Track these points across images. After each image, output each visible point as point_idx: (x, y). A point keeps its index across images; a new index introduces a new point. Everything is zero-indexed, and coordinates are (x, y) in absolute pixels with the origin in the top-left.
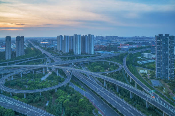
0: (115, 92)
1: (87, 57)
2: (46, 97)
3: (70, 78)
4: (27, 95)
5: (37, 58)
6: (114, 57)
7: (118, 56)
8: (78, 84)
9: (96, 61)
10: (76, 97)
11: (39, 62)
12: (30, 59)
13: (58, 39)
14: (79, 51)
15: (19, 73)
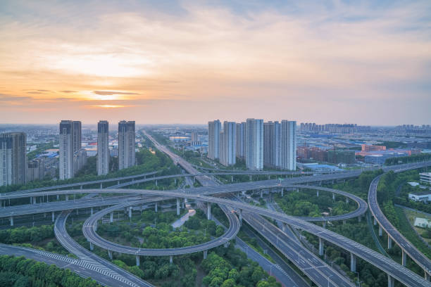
0: (345, 271)
1: (279, 176)
2: (183, 267)
3: (238, 229)
4: (142, 259)
5: (163, 174)
6: (346, 179)
7: (357, 178)
8: (255, 244)
9: (300, 189)
10: (250, 274)
11: (166, 184)
12: (147, 177)
13: (209, 129)
14: (258, 160)
15: (126, 208)
